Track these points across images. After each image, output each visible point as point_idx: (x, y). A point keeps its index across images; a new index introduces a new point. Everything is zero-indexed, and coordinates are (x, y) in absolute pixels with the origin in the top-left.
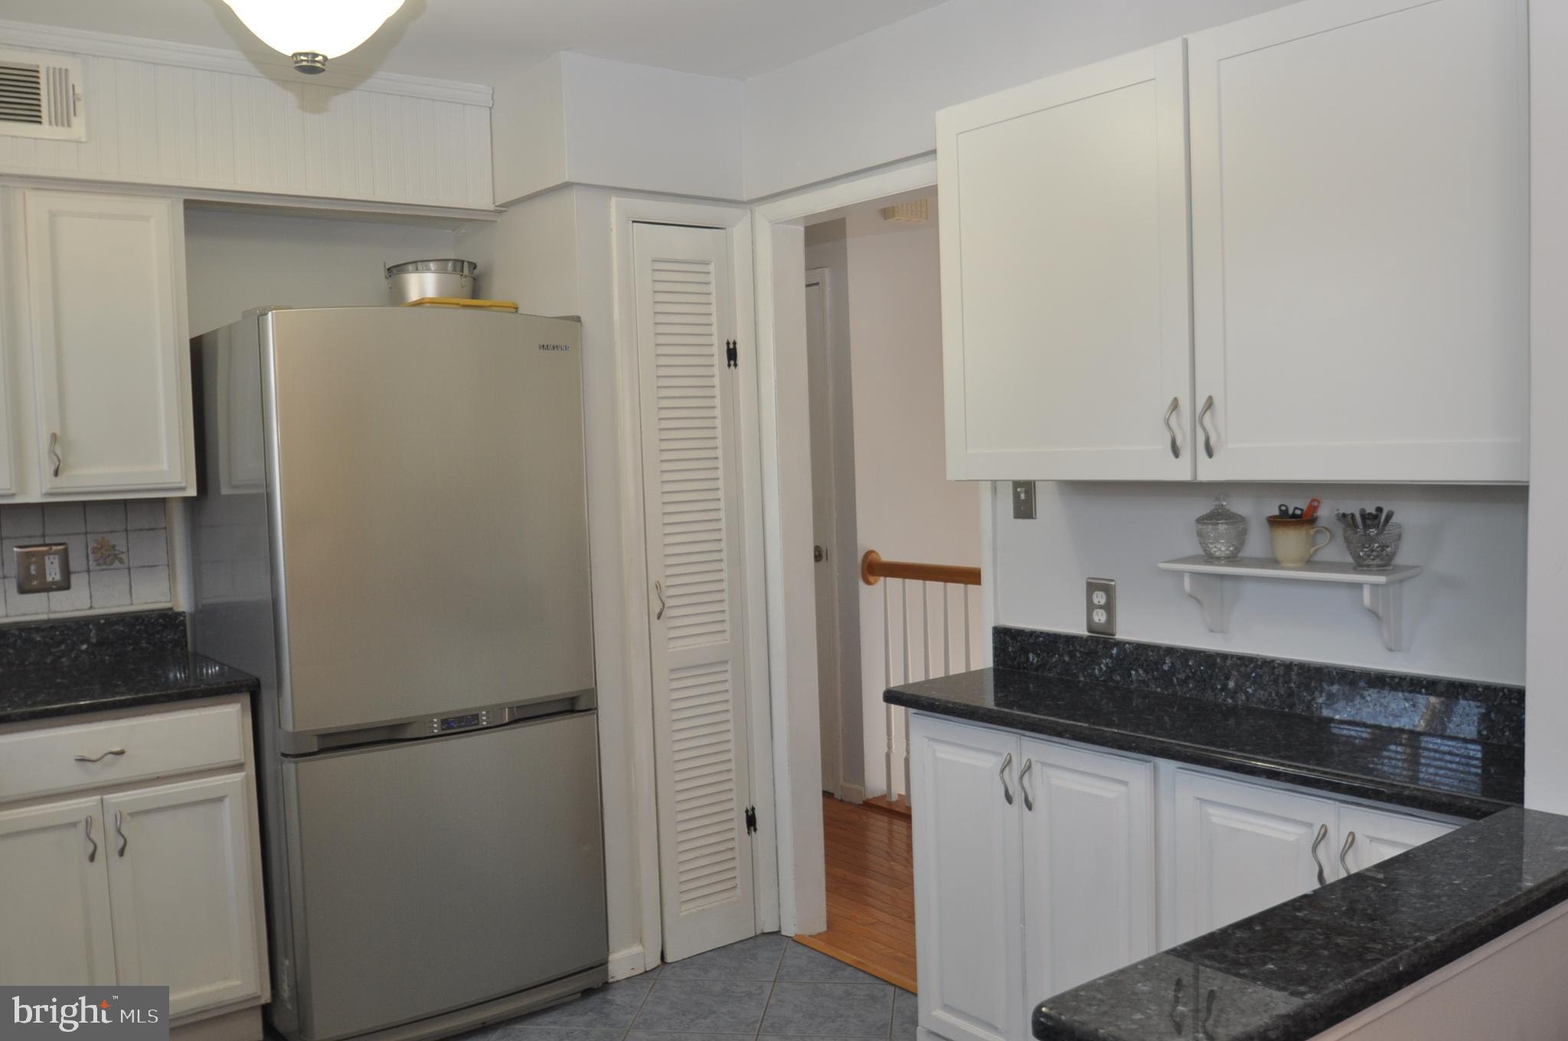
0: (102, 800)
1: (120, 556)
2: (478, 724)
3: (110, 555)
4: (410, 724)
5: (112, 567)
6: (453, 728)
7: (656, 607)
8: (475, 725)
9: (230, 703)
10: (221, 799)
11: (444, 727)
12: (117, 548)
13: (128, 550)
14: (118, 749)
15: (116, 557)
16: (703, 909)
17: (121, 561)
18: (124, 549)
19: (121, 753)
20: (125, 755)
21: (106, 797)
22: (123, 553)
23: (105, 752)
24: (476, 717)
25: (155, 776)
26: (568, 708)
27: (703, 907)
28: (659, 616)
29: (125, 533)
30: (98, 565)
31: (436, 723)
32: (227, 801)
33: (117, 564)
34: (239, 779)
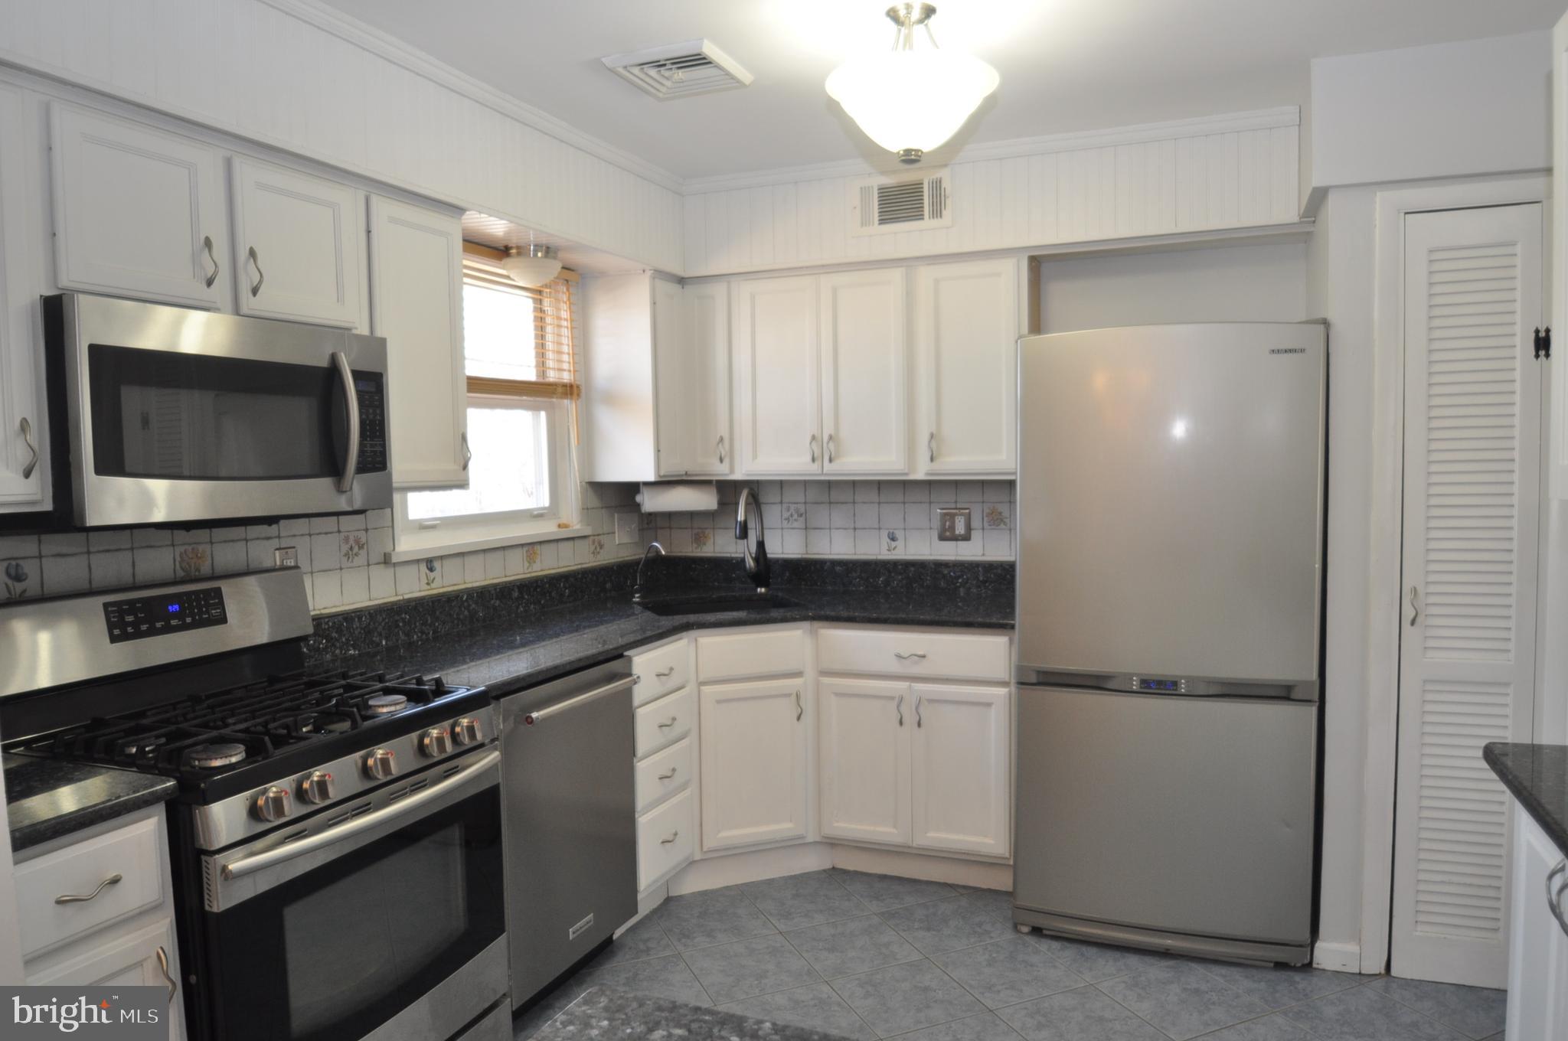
0: (910, 686)
1: (1005, 520)
2: (1176, 690)
3: (997, 519)
4: (1114, 677)
5: (999, 527)
6: (1151, 688)
7: (1409, 613)
8: (1173, 690)
9: (1001, 635)
10: (989, 705)
11: (1143, 686)
12: (1003, 514)
13: (1010, 515)
14: (921, 653)
15: (1002, 520)
16: (1445, 938)
17: (1005, 524)
18: (1008, 516)
19: (924, 657)
20: (926, 659)
21: (913, 684)
22: (1007, 518)
23: (913, 653)
24: (1175, 684)
25: (945, 677)
26: (1283, 694)
27: (1446, 936)
28: (1413, 623)
29: (1008, 504)
30: (990, 525)
31: (1135, 681)
32: (994, 706)
33: (1002, 526)
34: (1003, 693)
